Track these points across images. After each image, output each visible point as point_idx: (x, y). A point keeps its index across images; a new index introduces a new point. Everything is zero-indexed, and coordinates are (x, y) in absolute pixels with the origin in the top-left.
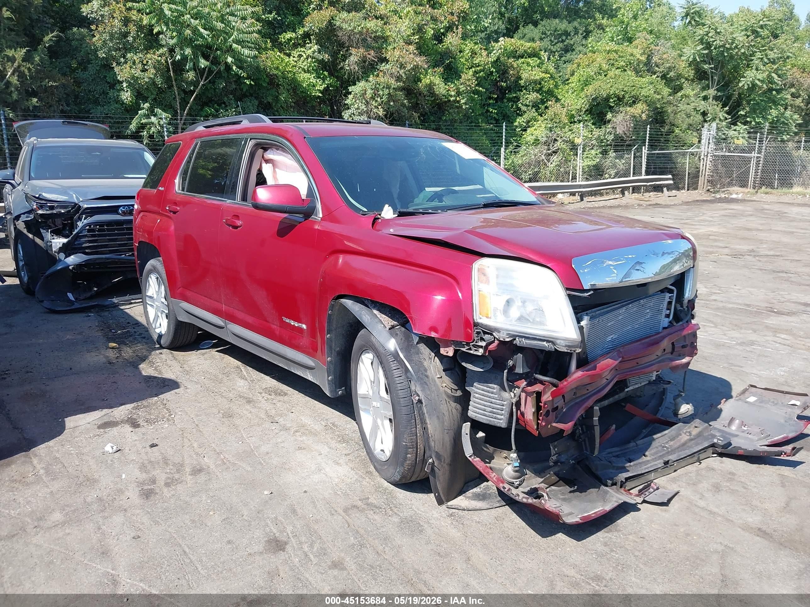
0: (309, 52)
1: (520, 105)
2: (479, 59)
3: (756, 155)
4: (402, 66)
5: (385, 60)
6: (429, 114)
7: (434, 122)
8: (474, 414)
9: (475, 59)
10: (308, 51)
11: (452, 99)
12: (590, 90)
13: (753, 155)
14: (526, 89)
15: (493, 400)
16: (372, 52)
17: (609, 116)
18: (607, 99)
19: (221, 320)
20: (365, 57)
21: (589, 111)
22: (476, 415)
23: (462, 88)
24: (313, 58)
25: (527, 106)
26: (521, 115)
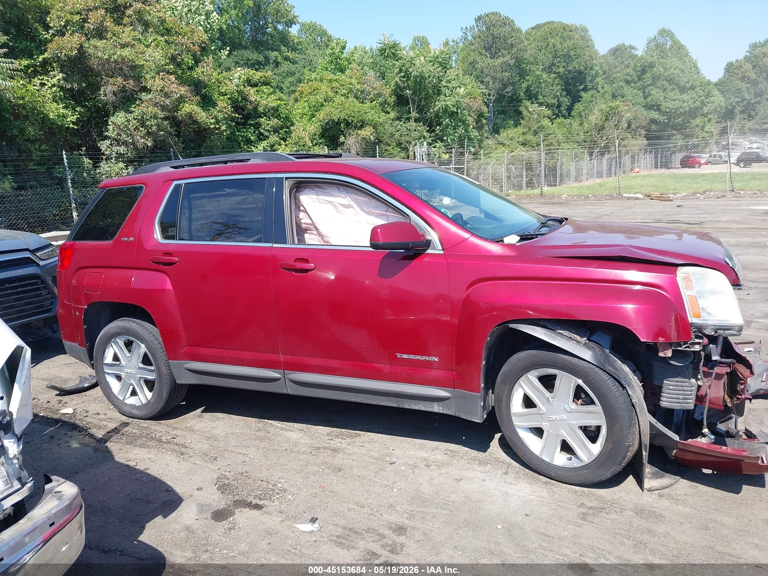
0: (55, 81)
1: (262, 131)
2: (224, 88)
3: (454, 166)
4: (167, 95)
5: (145, 89)
6: (187, 141)
7: (193, 149)
8: (669, 404)
9: (221, 87)
10: (53, 80)
11: (212, 126)
12: (321, 115)
13: (451, 166)
14: (265, 116)
15: (685, 388)
16: (131, 82)
17: (342, 139)
18: (338, 124)
19: (276, 372)
20: (124, 86)
21: (322, 136)
22: (671, 404)
23: (220, 116)
24: (58, 86)
25: (268, 131)
26: (265, 140)
